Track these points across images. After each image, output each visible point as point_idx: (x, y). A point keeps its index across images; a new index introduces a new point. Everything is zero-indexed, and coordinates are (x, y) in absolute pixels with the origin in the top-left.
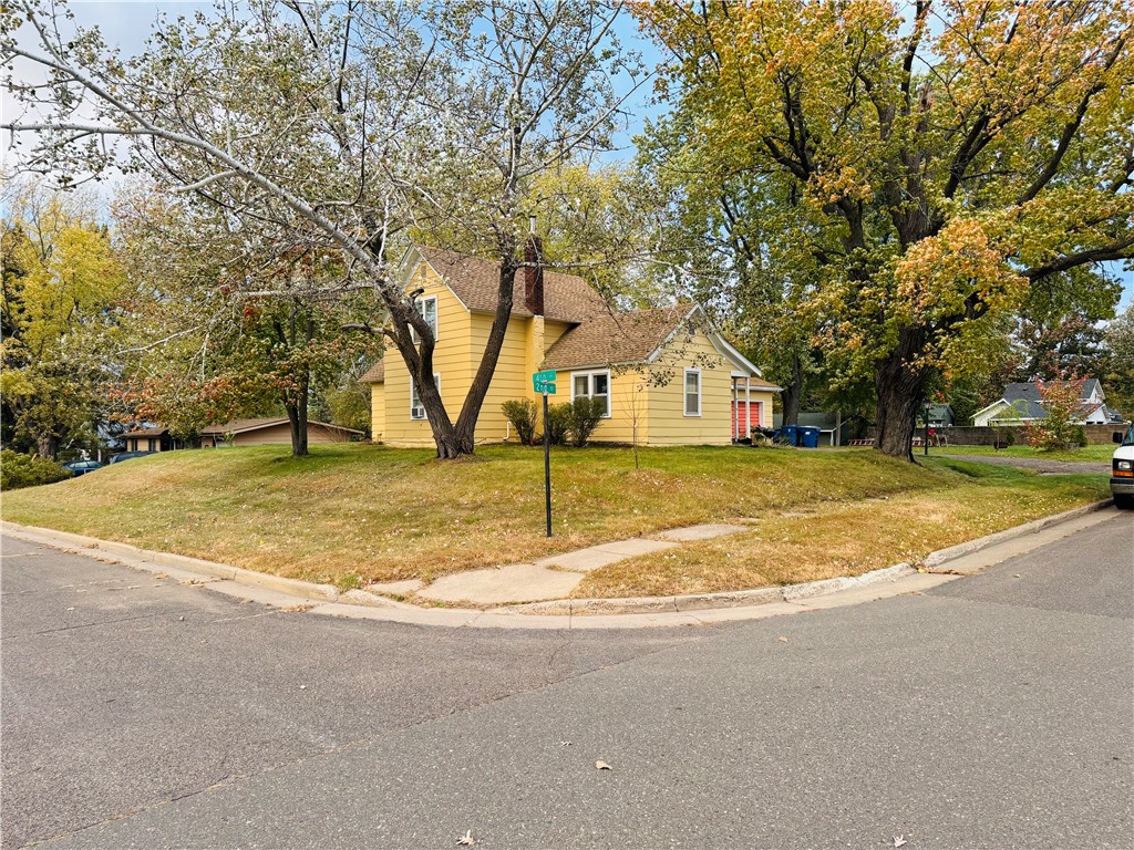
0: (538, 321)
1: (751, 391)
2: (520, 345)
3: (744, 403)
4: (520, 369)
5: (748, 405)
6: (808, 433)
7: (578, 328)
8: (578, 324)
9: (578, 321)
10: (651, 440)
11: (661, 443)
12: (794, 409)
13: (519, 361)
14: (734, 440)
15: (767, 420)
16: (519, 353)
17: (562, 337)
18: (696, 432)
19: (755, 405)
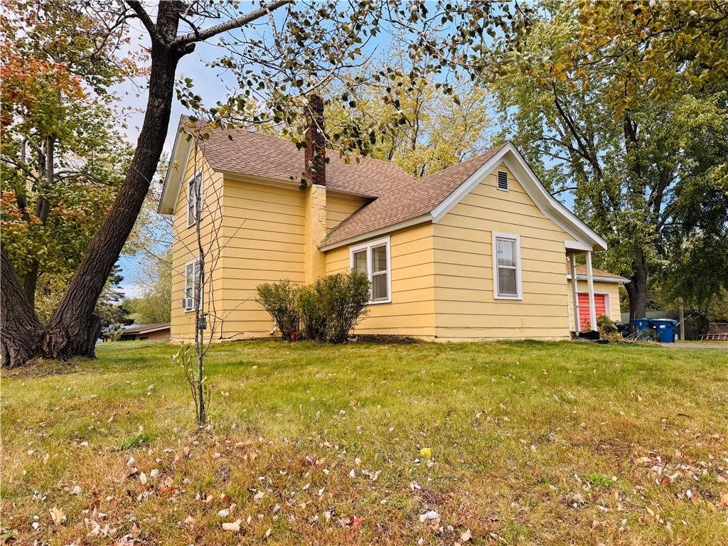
0: (318, 192)
1: (594, 282)
2: (296, 220)
3: (587, 295)
4: (296, 248)
5: (592, 298)
6: (662, 327)
7: (373, 203)
8: (375, 199)
9: (374, 195)
10: (440, 332)
11: (457, 337)
12: (641, 305)
13: (296, 239)
14: (573, 333)
15: (615, 313)
16: (297, 230)
17: (355, 213)
18: (516, 322)
19: (600, 297)
